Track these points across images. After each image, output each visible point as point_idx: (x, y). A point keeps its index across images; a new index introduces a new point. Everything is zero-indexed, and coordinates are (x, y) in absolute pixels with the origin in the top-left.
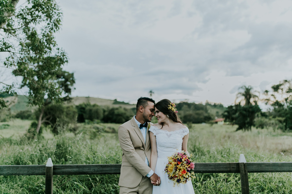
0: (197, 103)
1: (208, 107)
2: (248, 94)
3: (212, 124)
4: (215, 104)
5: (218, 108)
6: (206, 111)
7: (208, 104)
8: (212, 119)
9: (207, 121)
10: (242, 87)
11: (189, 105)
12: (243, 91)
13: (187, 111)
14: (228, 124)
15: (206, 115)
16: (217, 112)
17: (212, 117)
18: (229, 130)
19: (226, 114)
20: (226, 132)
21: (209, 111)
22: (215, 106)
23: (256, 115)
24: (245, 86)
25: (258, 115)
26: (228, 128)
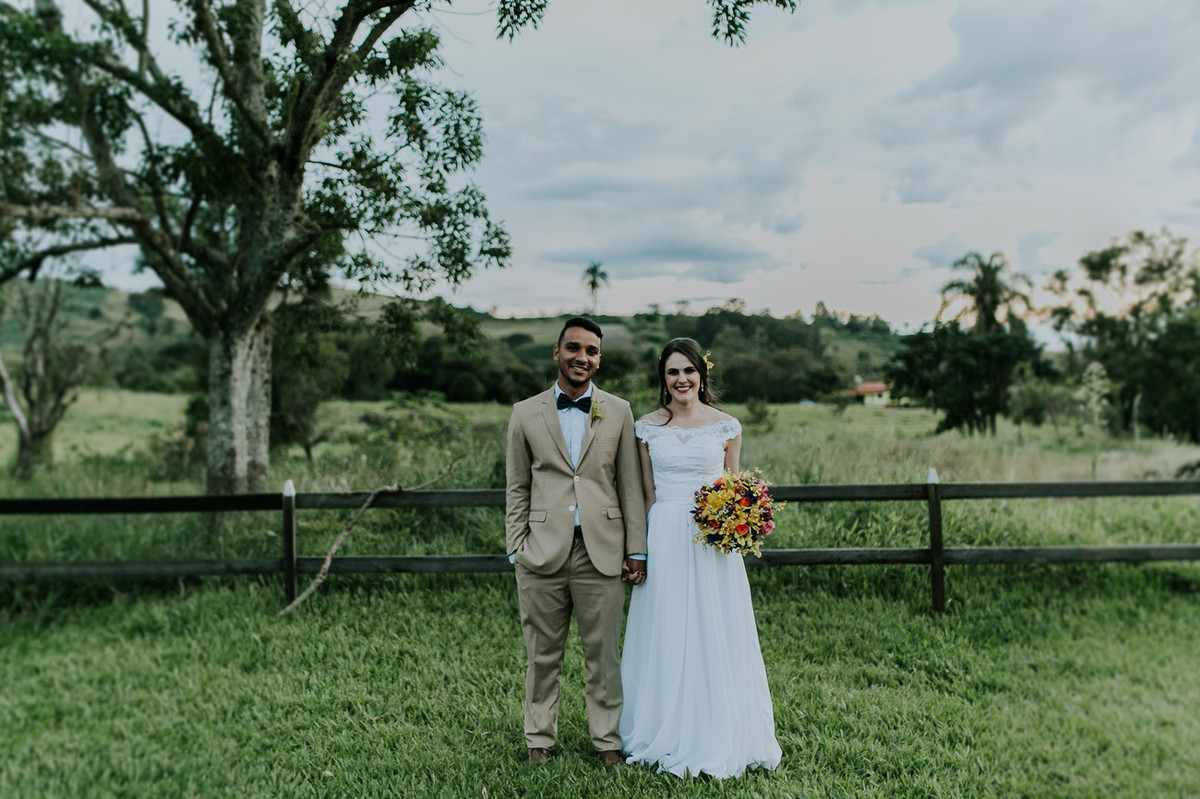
0: (778, 314)
1: (824, 331)
2: (987, 289)
3: (842, 403)
4: (853, 318)
5: (864, 339)
6: (818, 350)
7: (825, 320)
8: (843, 387)
9: (819, 394)
10: (964, 262)
11: (745, 325)
12: (969, 276)
13: (738, 349)
14: (907, 406)
15: (817, 366)
16: (863, 356)
17: (841, 376)
18: (909, 431)
19: (900, 364)
20: (900, 436)
21: (829, 351)
22: (854, 328)
23: (1016, 369)
24: (977, 257)
25: (1022, 372)
26: (905, 421)
